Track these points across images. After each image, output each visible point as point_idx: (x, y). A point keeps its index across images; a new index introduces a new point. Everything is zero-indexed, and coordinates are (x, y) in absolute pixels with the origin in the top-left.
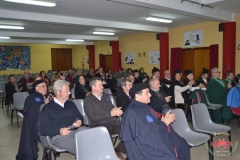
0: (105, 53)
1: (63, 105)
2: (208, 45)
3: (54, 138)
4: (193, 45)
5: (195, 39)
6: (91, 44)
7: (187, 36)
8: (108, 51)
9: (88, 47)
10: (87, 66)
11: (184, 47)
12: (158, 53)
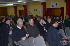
0: (21, 9)
1: (20, 29)
2: (60, 7)
3: (19, 42)
4: (55, 7)
5: (56, 5)
6: (15, 6)
7: (52, 4)
8: (22, 9)
9: (14, 7)
10: (14, 14)
11: (51, 7)
12: (42, 10)
